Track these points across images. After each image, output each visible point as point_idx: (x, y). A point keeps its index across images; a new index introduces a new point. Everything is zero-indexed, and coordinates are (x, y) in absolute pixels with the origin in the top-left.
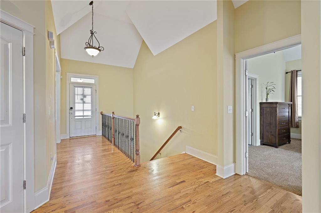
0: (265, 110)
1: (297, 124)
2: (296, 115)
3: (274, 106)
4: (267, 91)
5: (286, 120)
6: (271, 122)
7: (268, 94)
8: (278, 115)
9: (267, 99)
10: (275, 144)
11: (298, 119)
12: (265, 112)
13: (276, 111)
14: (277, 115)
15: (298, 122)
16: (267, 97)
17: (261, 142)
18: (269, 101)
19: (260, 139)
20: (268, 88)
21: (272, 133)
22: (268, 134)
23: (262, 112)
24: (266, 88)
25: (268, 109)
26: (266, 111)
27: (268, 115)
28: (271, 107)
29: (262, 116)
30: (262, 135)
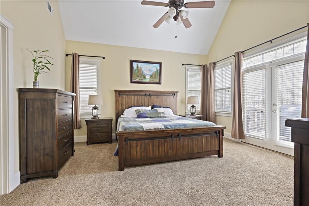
0: (31, 105)
1: (80, 123)
2: (78, 112)
3: (51, 96)
4: (36, 66)
5: (69, 121)
6: (44, 129)
7: (37, 73)
8: (57, 113)
9: (35, 83)
10: (53, 171)
11: (80, 117)
12: (31, 109)
13: (54, 107)
14: (55, 114)
15: (80, 121)
16: (36, 80)
17: (21, 175)
18: (40, 86)
19: (20, 169)
20: (37, 61)
21: (47, 151)
22: (38, 154)
23: (23, 110)
24: (34, 60)
25: (38, 104)
26: (33, 108)
27: (37, 116)
28: (45, 100)
29: (23, 118)
30: (24, 160)
